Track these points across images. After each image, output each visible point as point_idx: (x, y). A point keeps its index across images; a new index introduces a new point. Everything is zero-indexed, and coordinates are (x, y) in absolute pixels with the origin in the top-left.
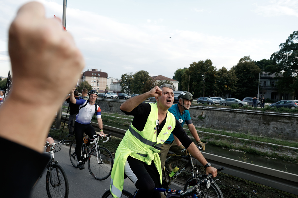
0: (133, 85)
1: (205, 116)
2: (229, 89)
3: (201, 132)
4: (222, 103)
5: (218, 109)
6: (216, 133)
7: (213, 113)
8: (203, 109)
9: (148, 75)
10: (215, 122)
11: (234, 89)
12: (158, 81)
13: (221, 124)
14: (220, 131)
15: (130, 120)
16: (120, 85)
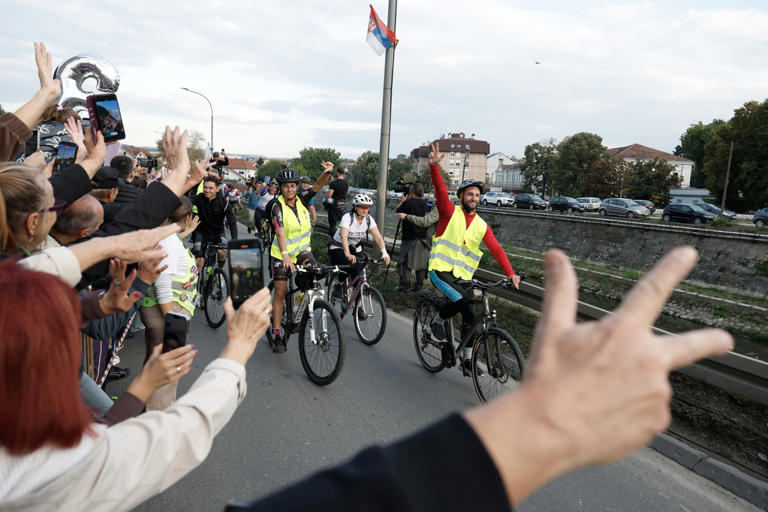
0: (556, 172)
9: (599, 146)
12: (628, 160)
16: (522, 174)
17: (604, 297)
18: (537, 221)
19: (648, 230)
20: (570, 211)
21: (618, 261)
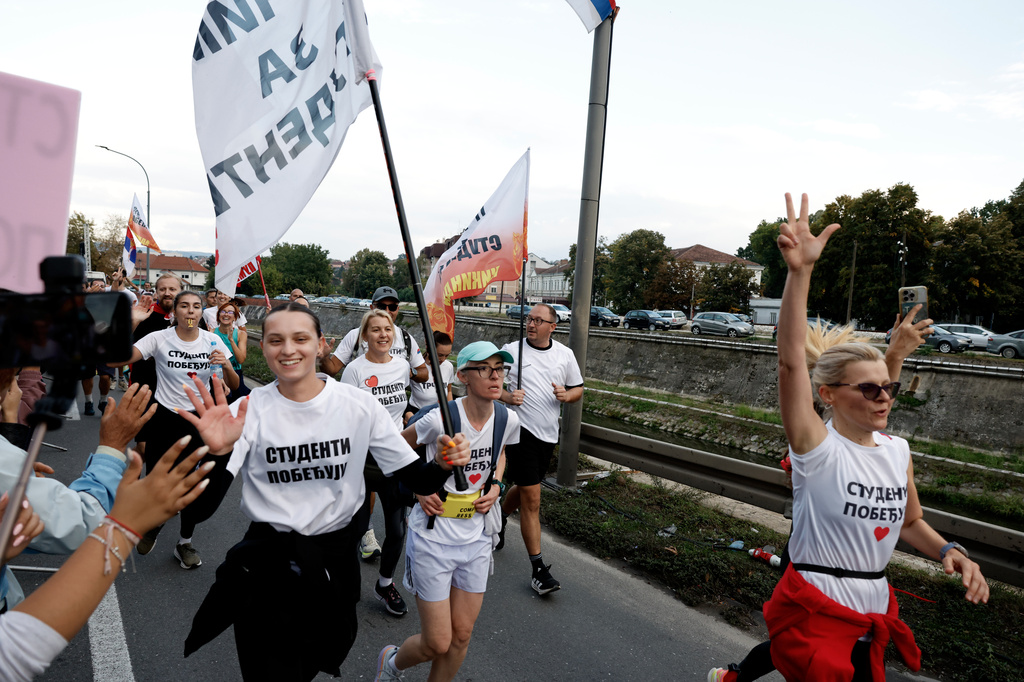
0: (611, 278)
1: (928, 394)
2: (989, 291)
3: (921, 455)
4: (1000, 347)
5: (986, 369)
6: (988, 464)
7: (963, 385)
8: (919, 367)
9: (661, 246)
10: (974, 419)
11: (1010, 292)
12: (698, 265)
13: (1003, 428)
14: (998, 454)
15: (627, 398)
16: (566, 280)
17: (713, 443)
18: (610, 342)
19: (756, 353)
20: (652, 328)
21: (721, 394)
